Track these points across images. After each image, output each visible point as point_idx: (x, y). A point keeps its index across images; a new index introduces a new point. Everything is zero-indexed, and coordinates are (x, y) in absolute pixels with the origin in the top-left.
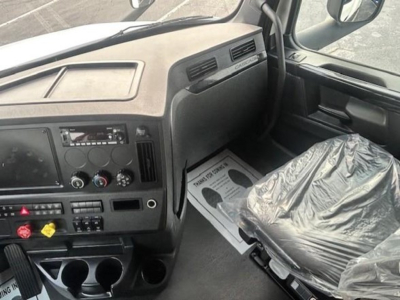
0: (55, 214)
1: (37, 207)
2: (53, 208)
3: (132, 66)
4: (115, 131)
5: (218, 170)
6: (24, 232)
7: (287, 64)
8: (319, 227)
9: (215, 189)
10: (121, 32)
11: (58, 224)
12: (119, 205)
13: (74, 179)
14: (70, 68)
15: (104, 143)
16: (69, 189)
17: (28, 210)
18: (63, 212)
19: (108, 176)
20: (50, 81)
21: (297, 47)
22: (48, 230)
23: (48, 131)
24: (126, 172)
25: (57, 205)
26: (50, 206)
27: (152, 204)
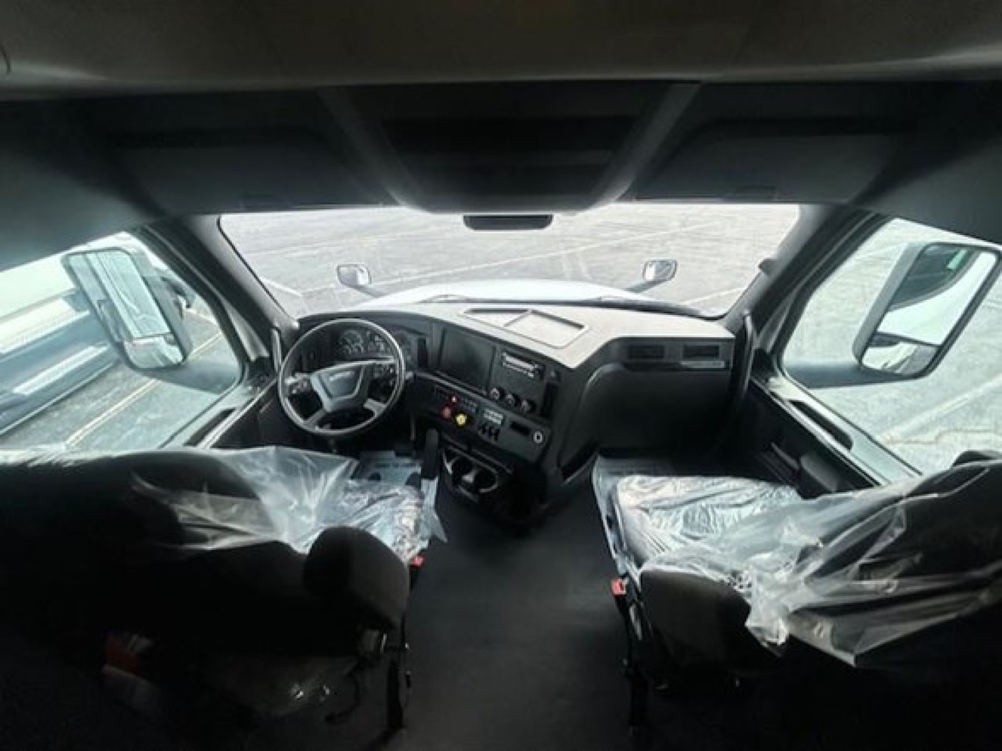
0: (471, 410)
1: (463, 400)
2: (472, 406)
3: (580, 327)
6: (447, 412)
7: (751, 382)
8: (673, 537)
11: (470, 420)
12: (515, 426)
13: (495, 390)
14: (535, 312)
16: (487, 397)
17: (456, 400)
18: (477, 412)
19: (518, 400)
20: (515, 316)
21: (780, 374)
22: (461, 419)
23: (494, 349)
24: (531, 402)
25: (475, 405)
26: (471, 403)
27: (538, 437)
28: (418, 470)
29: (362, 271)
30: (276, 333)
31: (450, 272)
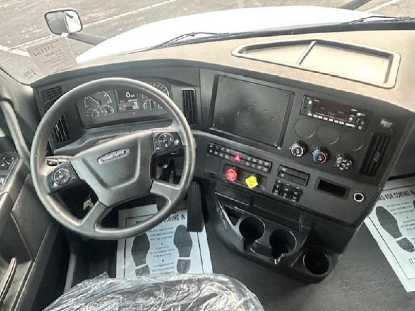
0: (261, 170)
1: (249, 158)
2: (263, 165)
4: (359, 114)
5: (401, 194)
6: (232, 175)
9: (392, 213)
10: (362, 20)
11: (259, 180)
13: (296, 146)
14: (320, 43)
15: (342, 123)
17: (241, 159)
18: (269, 171)
22: (251, 182)
23: (292, 95)
25: (267, 164)
26: (261, 162)
27: (359, 197)
28: (184, 222)
29: (71, 17)
30: (7, 106)
31: (134, 12)
